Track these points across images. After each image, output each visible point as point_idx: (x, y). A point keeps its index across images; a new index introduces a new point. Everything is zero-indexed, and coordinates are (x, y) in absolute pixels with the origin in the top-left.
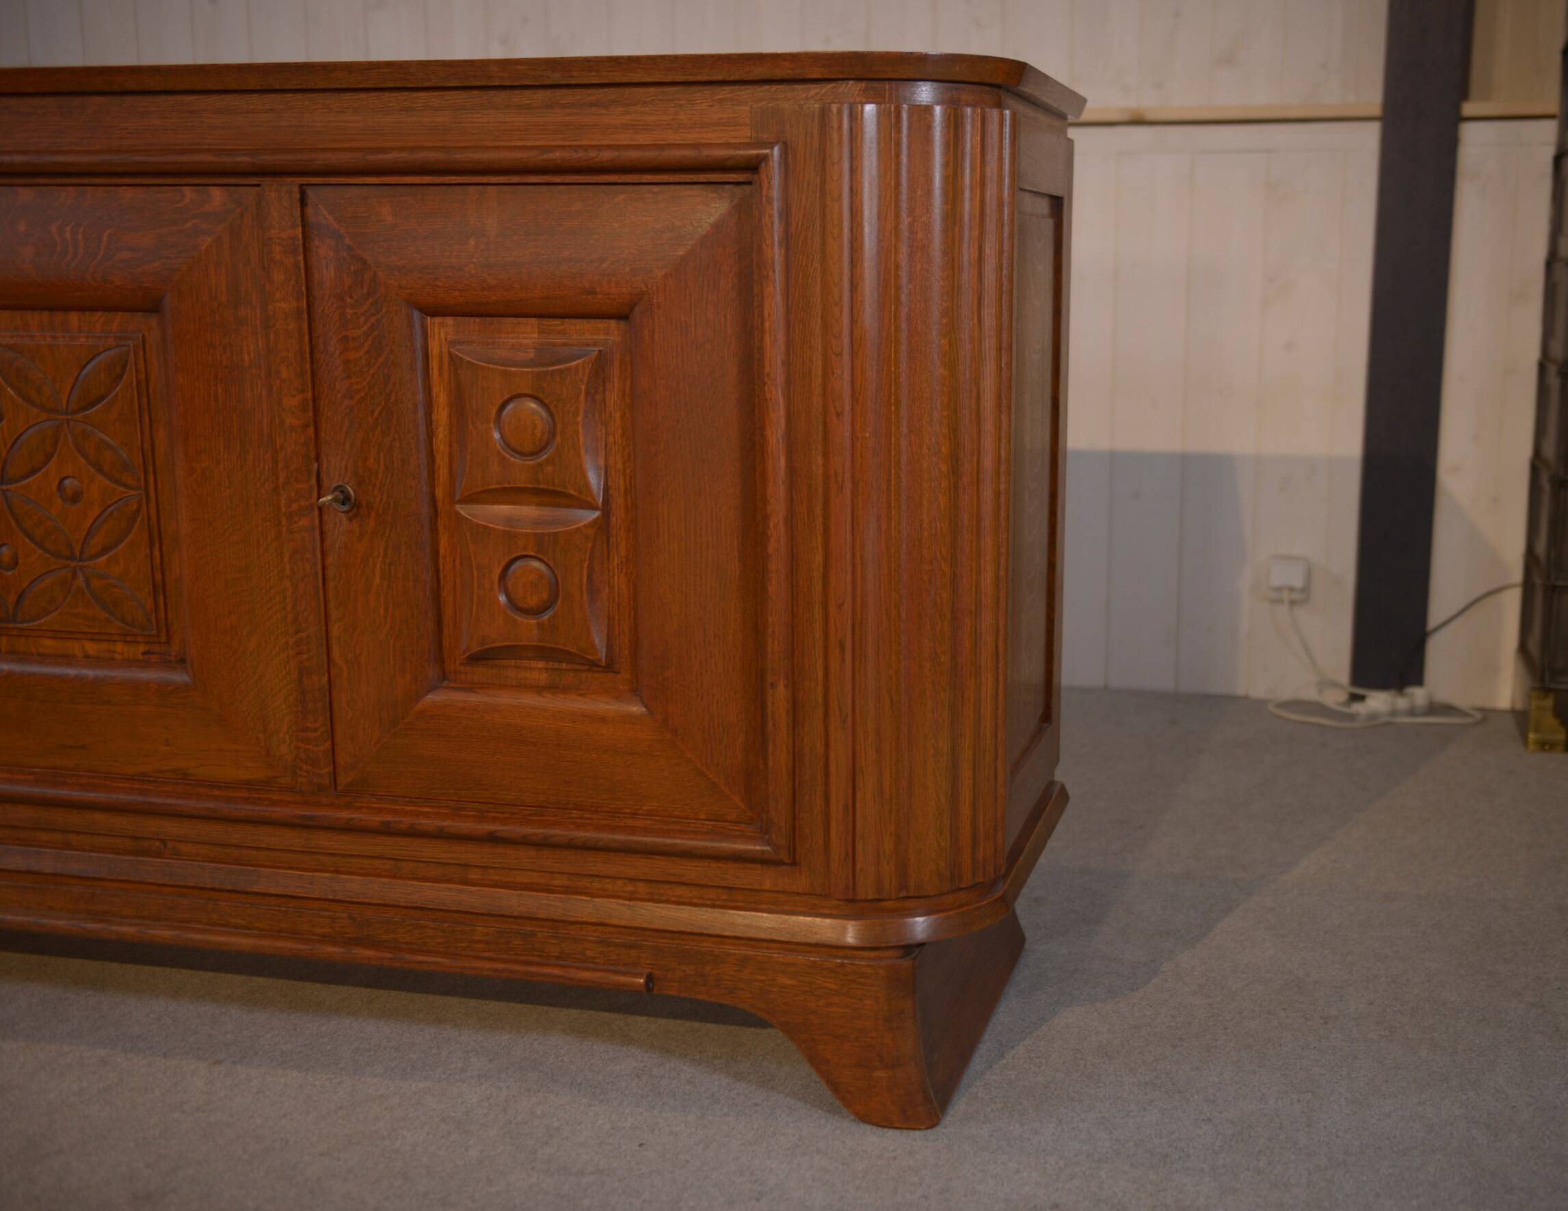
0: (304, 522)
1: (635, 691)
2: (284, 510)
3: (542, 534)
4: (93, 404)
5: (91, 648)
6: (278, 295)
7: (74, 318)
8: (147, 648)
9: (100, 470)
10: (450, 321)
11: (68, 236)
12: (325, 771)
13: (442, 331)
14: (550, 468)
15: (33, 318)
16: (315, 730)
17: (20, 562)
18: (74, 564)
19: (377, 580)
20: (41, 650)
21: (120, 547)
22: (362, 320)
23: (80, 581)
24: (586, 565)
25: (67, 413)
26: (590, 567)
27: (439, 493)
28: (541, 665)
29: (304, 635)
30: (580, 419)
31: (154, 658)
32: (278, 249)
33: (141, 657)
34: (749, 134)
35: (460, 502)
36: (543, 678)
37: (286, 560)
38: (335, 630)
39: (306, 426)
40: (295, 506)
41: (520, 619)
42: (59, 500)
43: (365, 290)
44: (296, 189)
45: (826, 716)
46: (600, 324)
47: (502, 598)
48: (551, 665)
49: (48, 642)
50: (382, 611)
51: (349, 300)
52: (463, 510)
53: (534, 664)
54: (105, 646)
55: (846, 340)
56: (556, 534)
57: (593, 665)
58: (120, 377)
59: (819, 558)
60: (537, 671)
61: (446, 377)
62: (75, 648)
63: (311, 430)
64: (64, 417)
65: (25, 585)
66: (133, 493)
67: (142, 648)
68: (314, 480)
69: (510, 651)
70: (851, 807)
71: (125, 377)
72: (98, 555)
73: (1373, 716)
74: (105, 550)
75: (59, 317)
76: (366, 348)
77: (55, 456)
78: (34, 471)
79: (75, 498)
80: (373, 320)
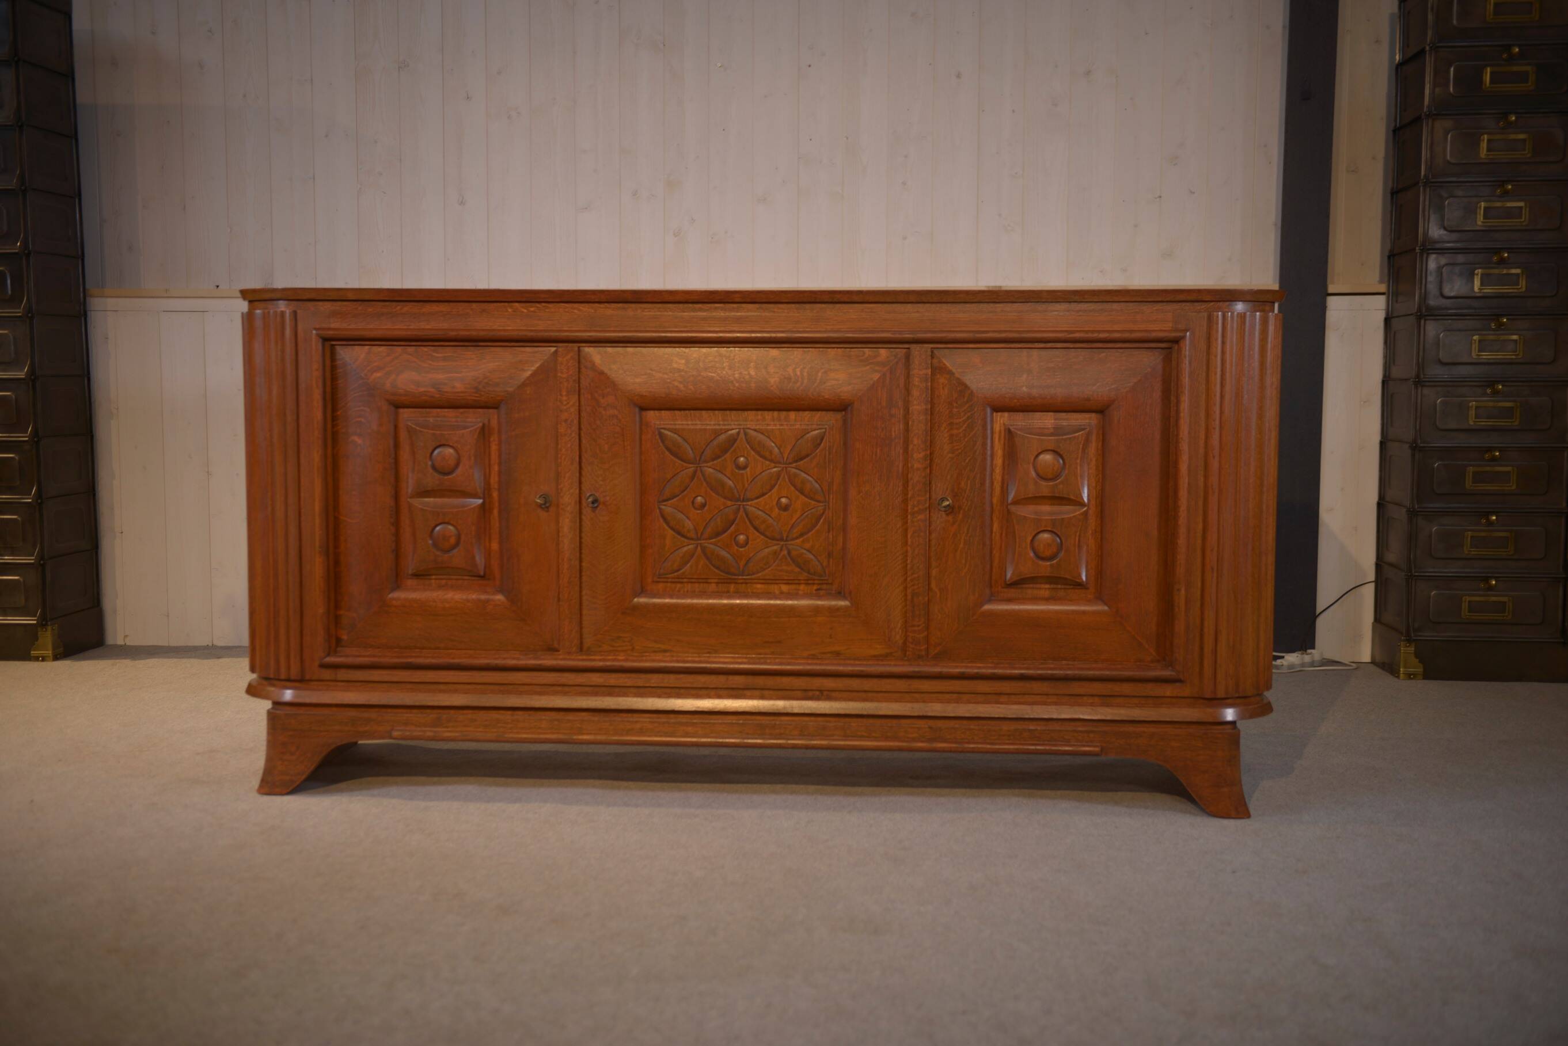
0: (921, 517)
1: (1099, 598)
2: (909, 511)
3: (1055, 519)
4: (802, 459)
5: (785, 588)
6: (915, 402)
7: (792, 415)
8: (819, 587)
9: (802, 493)
10: (1006, 414)
11: (798, 373)
12: (923, 648)
13: (1001, 420)
14: (1061, 486)
15: (768, 415)
16: (919, 626)
17: (750, 543)
18: (782, 543)
19: (962, 545)
20: (755, 591)
21: (811, 533)
22: (962, 414)
23: (785, 552)
24: (1078, 534)
25: (786, 464)
26: (1080, 536)
27: (995, 500)
28: (1047, 586)
29: (916, 576)
30: (1078, 461)
31: (822, 592)
32: (917, 379)
33: (814, 592)
34: (1171, 325)
35: (1011, 504)
36: (1047, 593)
37: (909, 536)
38: (934, 572)
39: (926, 468)
40: (916, 509)
41: (1041, 562)
42: (777, 510)
43: (965, 399)
44: (929, 350)
45: (1202, 605)
46: (1087, 415)
47: (1032, 554)
48: (1052, 586)
49: (759, 586)
50: (963, 561)
51: (955, 405)
52: (1013, 508)
53: (1043, 586)
54: (793, 587)
55: (1217, 422)
56: (1063, 519)
57: (1079, 585)
58: (819, 444)
59: (1200, 526)
60: (1044, 590)
61: (1002, 442)
62: (775, 588)
63: (928, 471)
64: (784, 466)
65: (751, 555)
66: (821, 504)
67: (815, 587)
68: (928, 496)
69: (1033, 580)
70: (1215, 652)
71: (822, 444)
72: (797, 538)
73: (1291, 666)
74: (802, 535)
75: (784, 414)
76: (964, 428)
77: (777, 486)
78: (763, 495)
79: (786, 508)
80: (969, 414)
